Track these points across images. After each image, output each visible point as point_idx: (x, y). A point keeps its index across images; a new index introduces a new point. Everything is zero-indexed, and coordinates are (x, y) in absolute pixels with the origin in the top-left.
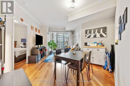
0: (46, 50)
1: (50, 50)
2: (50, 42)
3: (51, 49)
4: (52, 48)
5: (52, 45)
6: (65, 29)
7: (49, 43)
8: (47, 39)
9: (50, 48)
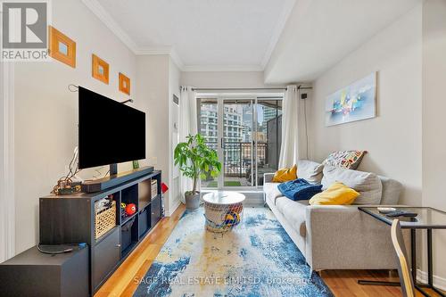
0: (162, 188)
1: (187, 185)
2: (184, 144)
3: (191, 181)
4: (194, 175)
5: (194, 158)
6: (263, 74)
7: (178, 150)
8: (171, 126)
9: (186, 173)
